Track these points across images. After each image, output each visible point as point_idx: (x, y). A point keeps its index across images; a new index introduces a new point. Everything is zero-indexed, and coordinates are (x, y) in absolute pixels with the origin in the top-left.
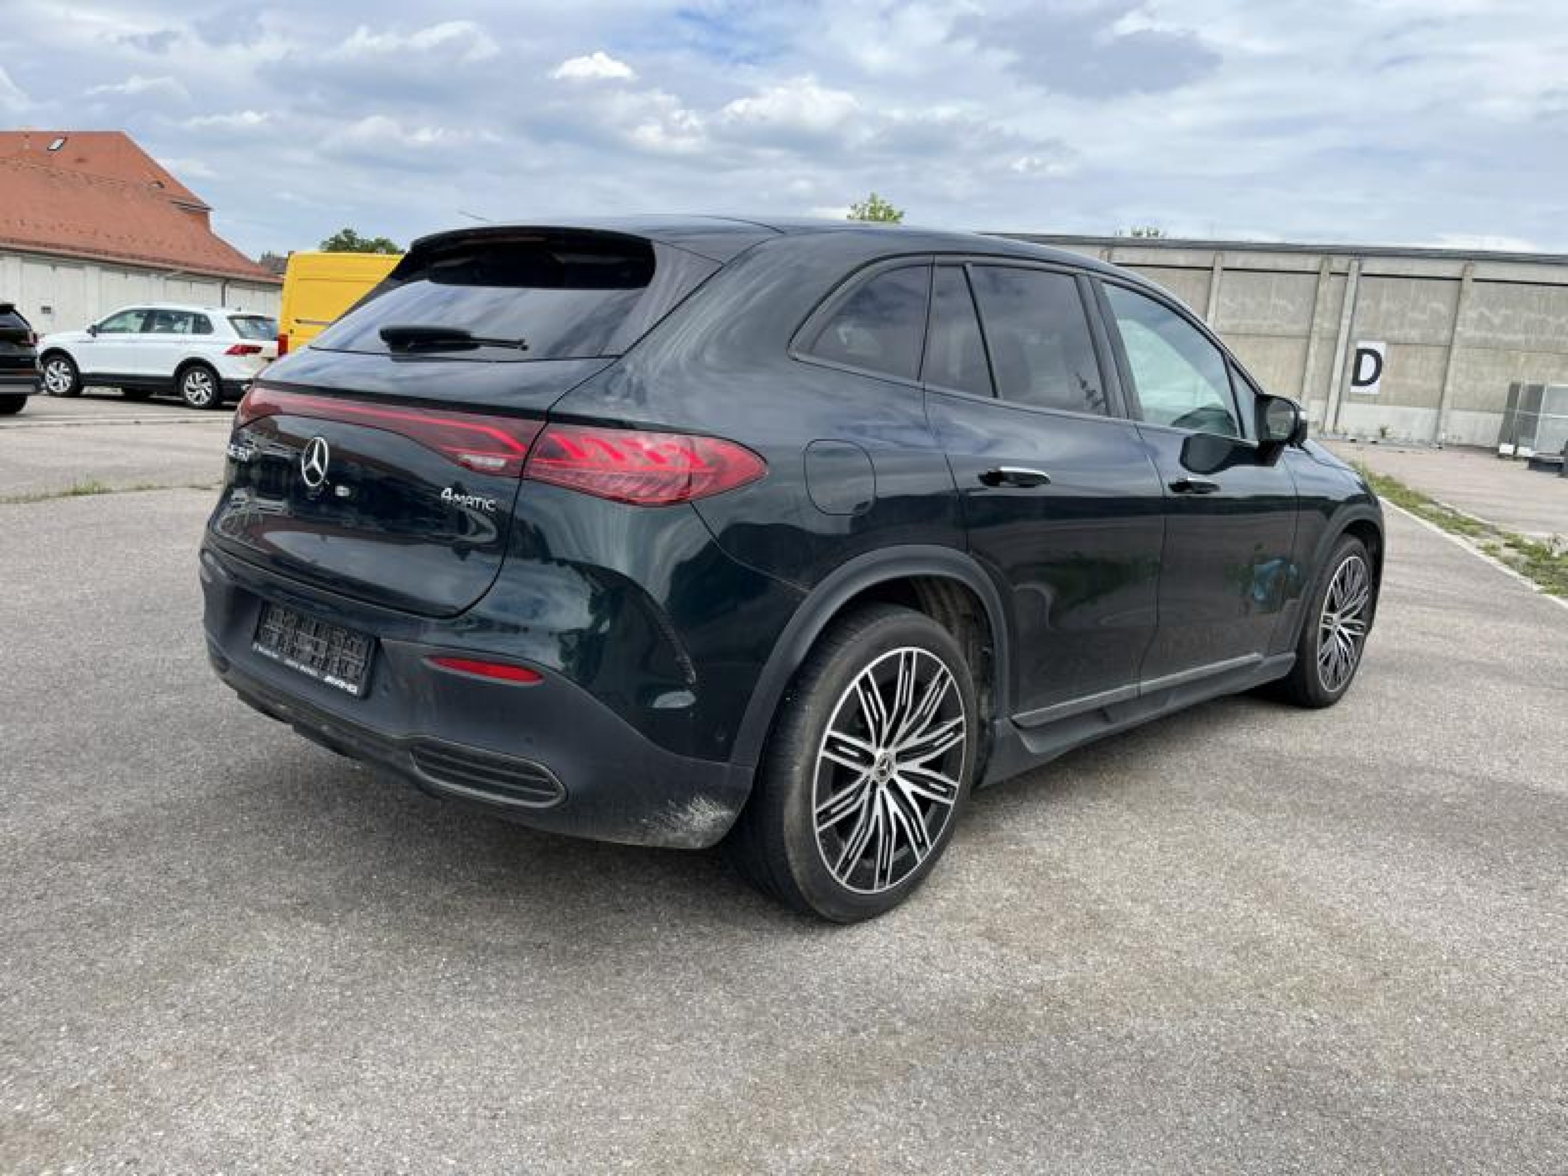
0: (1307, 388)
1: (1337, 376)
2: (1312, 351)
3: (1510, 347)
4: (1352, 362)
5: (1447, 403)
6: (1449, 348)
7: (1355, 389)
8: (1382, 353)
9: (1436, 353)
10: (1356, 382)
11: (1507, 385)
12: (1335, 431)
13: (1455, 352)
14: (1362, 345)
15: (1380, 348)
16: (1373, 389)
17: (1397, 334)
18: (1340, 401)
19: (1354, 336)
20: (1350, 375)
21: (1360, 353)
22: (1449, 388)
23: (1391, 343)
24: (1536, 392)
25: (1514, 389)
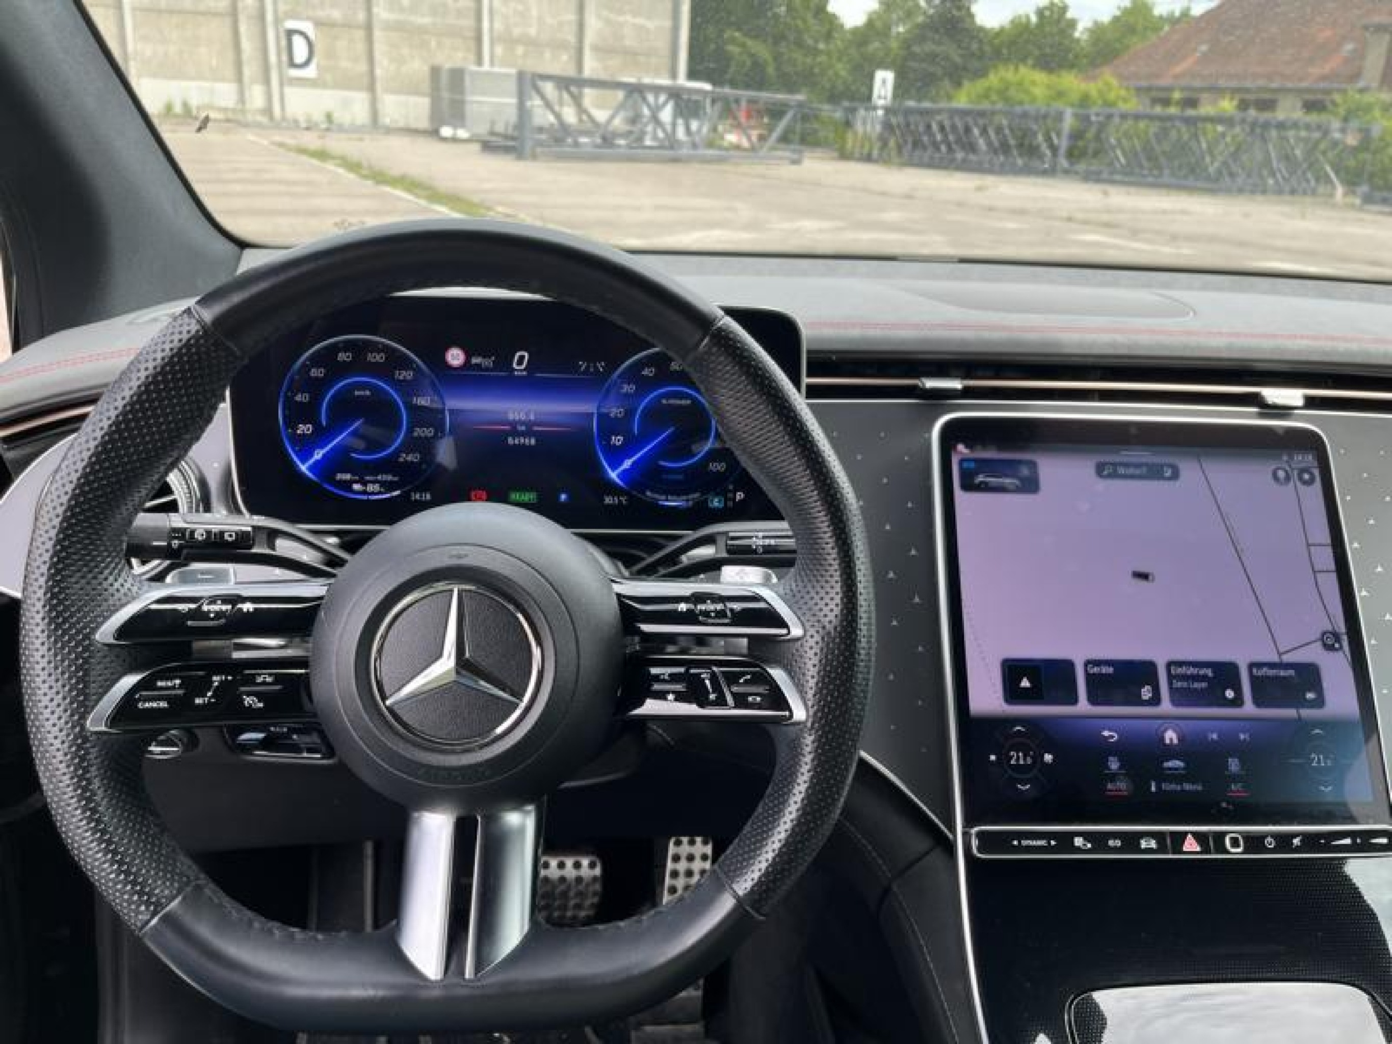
0: (247, 72)
1: (273, 58)
2: (243, 28)
3: (422, 30)
4: (284, 43)
5: (379, 87)
6: (369, 28)
7: (294, 73)
8: (311, 34)
9: (360, 34)
10: (292, 64)
11: (426, 69)
12: (284, 118)
13: (378, 34)
14: (290, 24)
15: (307, 27)
16: (310, 72)
17: (321, 14)
18: (281, 85)
19: (281, 15)
20: (285, 58)
21: (290, 33)
22: (378, 72)
23: (319, 24)
24: (457, 75)
25: (435, 72)
